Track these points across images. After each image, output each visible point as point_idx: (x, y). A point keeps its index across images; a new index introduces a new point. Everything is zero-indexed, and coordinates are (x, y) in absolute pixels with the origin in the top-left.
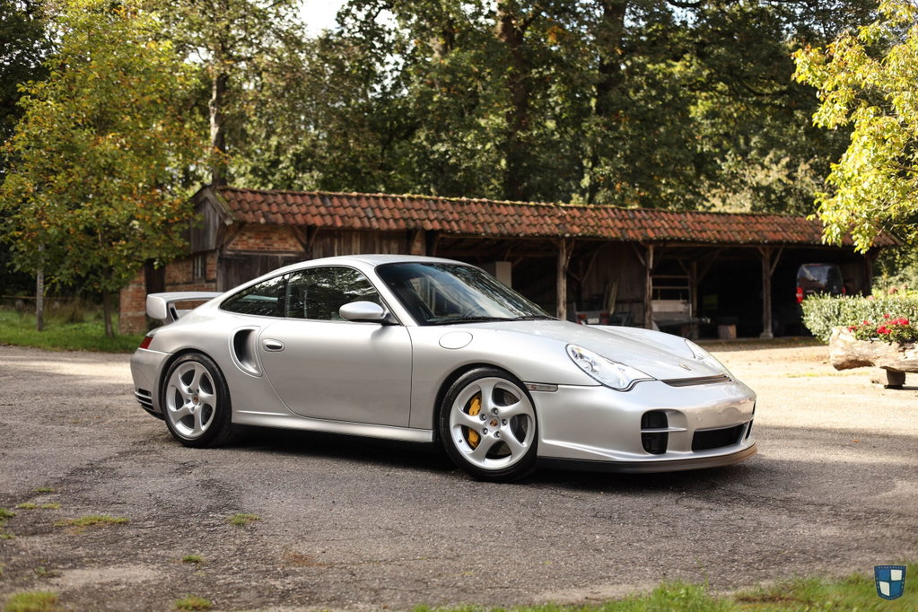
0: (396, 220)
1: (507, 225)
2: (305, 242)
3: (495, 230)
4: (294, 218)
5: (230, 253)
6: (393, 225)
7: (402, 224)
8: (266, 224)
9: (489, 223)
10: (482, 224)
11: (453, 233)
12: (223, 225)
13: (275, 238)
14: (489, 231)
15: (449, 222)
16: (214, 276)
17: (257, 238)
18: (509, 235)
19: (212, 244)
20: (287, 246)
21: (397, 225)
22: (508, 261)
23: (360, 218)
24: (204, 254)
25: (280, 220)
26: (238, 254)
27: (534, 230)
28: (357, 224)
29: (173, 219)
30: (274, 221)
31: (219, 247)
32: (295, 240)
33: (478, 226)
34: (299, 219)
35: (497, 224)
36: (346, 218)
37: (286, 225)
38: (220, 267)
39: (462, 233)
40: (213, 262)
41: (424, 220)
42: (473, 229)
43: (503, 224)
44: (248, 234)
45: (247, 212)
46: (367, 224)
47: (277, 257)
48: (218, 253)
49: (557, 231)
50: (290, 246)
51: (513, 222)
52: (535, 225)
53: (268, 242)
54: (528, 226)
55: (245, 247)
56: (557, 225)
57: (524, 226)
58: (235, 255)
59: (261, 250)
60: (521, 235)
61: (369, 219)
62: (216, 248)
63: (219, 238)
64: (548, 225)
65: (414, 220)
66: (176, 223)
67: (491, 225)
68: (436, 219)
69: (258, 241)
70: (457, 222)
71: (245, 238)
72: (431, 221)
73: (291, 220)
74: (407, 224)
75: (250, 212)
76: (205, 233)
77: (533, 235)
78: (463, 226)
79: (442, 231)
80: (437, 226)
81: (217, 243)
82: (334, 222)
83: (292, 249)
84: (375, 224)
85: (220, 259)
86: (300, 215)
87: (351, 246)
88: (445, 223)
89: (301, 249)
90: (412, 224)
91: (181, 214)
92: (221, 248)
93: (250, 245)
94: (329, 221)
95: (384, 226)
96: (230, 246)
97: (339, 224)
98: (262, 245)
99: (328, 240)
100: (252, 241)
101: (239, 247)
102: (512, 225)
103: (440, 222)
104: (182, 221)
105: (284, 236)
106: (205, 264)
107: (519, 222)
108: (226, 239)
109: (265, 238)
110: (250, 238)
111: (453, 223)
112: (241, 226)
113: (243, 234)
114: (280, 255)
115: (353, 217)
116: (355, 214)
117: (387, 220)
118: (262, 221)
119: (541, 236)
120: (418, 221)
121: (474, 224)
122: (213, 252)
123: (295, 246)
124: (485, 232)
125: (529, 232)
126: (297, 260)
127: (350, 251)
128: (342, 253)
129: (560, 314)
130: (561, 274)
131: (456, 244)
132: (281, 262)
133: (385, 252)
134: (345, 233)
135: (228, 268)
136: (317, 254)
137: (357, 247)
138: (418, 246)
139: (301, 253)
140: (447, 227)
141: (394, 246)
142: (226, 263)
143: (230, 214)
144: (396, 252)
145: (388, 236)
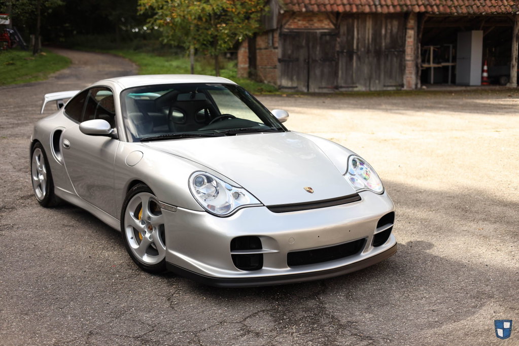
0: (394, 6)
1: (475, 7)
2: (335, 22)
3: (465, 11)
4: (325, 8)
5: (286, 30)
6: (392, 10)
7: (398, 9)
8: (307, 11)
9: (460, 6)
10: (456, 7)
11: (434, 13)
12: (279, 13)
13: (315, 20)
14: (460, 12)
15: (432, 6)
16: (277, 45)
17: (303, 21)
18: (474, 13)
19: (275, 25)
20: (323, 25)
23: (370, 6)
24: (273, 31)
25: (316, 8)
26: (291, 31)
27: (494, 10)
28: (367, 9)
29: (251, 10)
30: (311, 9)
31: (279, 26)
32: (328, 21)
33: (453, 8)
34: (328, 8)
35: (467, 6)
36: (360, 6)
37: (320, 12)
38: (280, 40)
39: (440, 14)
40: (276, 35)
41: (414, 5)
42: (448, 11)
43: (472, 6)
44: (298, 18)
45: (294, 5)
46: (374, 9)
47: (316, 32)
48: (278, 31)
49: (511, 10)
50: (326, 25)
51: (479, 4)
52: (495, 7)
53: (311, 23)
54: (490, 7)
55: (296, 27)
56: (511, 6)
57: (486, 8)
58: (290, 32)
59: (306, 28)
60: (484, 14)
61: (376, 6)
62: (277, 28)
63: (279, 21)
64: (505, 6)
65: (407, 6)
66: (253, 12)
67: (463, 7)
68: (423, 4)
69: (304, 23)
70: (438, 6)
71: (296, 21)
72: (419, 6)
73: (323, 9)
74: (402, 9)
75: (297, 5)
76: (271, 18)
77: (492, 13)
78: (441, 8)
79: (426, 12)
80: (423, 9)
81: (277, 25)
82: (351, 9)
83: (327, 27)
84: (379, 10)
85: (280, 35)
86: (329, 5)
87: (365, 24)
88: (429, 7)
89: (332, 26)
90: (405, 9)
91: (256, 7)
93: (299, 25)
94: (348, 8)
95: (385, 10)
96: (287, 26)
97: (355, 10)
98: (307, 25)
99: (350, 21)
100: (300, 23)
101: (292, 27)
102: (478, 7)
103: (425, 6)
104: (257, 12)
105: (322, 18)
106: (273, 37)
107: (484, 4)
108: (284, 22)
109: (309, 21)
110: (299, 20)
111: (435, 7)
112: (292, 14)
113: (295, 18)
114: (318, 31)
115: (365, 5)
116: (367, 3)
117: (388, 6)
118: (304, 10)
119: (498, 14)
120: (410, 7)
121: (450, 7)
122: (276, 30)
123: (328, 25)
124: (457, 12)
125: (489, 11)
126: (329, 34)
127: (365, 27)
128: (360, 29)
129: (513, 66)
130: (515, 39)
131: (446, 18)
132: (319, 35)
133: (389, 27)
134: (361, 16)
135: (285, 40)
136: (343, 29)
137: (369, 24)
138: (412, 23)
139: (332, 29)
140: (430, 9)
141: (395, 23)
142: (284, 37)
143: (283, 6)
144: (396, 27)
145: (390, 16)
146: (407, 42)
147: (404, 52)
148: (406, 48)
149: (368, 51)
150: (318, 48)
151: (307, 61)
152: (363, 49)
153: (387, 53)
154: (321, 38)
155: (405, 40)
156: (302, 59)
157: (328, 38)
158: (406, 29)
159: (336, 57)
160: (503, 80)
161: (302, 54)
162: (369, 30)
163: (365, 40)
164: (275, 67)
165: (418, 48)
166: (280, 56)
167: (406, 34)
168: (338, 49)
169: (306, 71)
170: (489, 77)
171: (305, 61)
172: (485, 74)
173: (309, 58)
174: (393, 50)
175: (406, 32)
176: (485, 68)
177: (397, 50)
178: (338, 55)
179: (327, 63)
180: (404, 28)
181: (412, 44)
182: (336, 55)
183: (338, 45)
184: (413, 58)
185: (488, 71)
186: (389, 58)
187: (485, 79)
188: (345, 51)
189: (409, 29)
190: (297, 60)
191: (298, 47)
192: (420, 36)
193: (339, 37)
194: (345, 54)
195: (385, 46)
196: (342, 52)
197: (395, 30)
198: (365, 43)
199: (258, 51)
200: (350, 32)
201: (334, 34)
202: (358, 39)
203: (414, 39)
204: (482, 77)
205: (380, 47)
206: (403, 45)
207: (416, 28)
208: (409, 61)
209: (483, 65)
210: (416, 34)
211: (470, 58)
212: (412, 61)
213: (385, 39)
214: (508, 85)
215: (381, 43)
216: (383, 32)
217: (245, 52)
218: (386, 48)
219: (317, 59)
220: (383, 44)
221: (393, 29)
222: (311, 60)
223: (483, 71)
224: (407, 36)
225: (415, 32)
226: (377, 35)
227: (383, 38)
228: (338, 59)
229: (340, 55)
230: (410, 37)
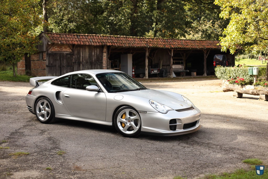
0: (99, 42)
1: (131, 44)
2: (72, 49)
3: (128, 45)
4: (69, 42)
5: (50, 52)
6: (98, 44)
7: (101, 44)
8: (61, 44)
9: (126, 43)
10: (124, 44)
11: (115, 46)
12: (48, 44)
13: (63, 48)
14: (126, 46)
15: (114, 43)
16: (45, 59)
17: (58, 48)
18: (132, 47)
19: (45, 49)
20: (67, 50)
21: (99, 44)
22: (131, 54)
23: (88, 42)
24: (43, 52)
25: (65, 43)
26: (52, 52)
28: (87, 44)
29: (33, 42)
30: (63, 43)
31: (47, 50)
32: (69, 48)
33: (123, 44)
34: (70, 42)
35: (128, 44)
36: (84, 42)
37: (66, 44)
38: (47, 56)
39: (118, 46)
40: (45, 55)
41: (107, 42)
42: (121, 45)
43: (130, 43)
44: (55, 46)
45: (55, 40)
46: (90, 44)
47: (64, 53)
48: (46, 52)
49: (145, 46)
50: (68, 50)
51: (133, 43)
52: (139, 44)
53: (61, 49)
54: (137, 44)
55: (54, 50)
56: (145, 44)
57: (136, 44)
58: (52, 53)
59: (59, 51)
60: (135, 47)
61: (91, 42)
62: (46, 51)
63: (47, 48)
64: (143, 44)
65: (104, 43)
66: (34, 43)
67: (126, 44)
68: (110, 42)
69: (58, 49)
70: (117, 43)
71: (54, 48)
72: (109, 43)
73: (68, 43)
74: (102, 44)
75: (56, 40)
76: (43, 46)
77: (138, 47)
78: (118, 44)
79: (112, 46)
80: (111, 44)
81: (46, 49)
82: (81, 43)
83: (68, 51)
84: (93, 44)
85: (47, 54)
86: (70, 41)
87: (86, 50)
88: (113, 43)
89: (71, 51)
90: (103, 44)
91: (35, 40)
92: (47, 51)
93: (56, 50)
94: (79, 43)
95: (95, 44)
96: (50, 50)
97: (82, 44)
98: (60, 50)
99: (79, 48)
100: (56, 49)
101: (53, 50)
102: (133, 44)
104: (36, 43)
105: (66, 47)
106: (43, 55)
107: (135, 43)
108: (49, 48)
109: (60, 48)
110: (56, 48)
111: (115, 43)
112: (53, 44)
113: (54, 47)
114: (65, 53)
116: (87, 41)
117: (96, 42)
118: (59, 43)
119: (141, 47)
120: (105, 43)
121: (121, 43)
122: (45, 52)
123: (69, 50)
124: (125, 46)
125: (137, 46)
126: (70, 54)
127: (85, 51)
128: (83, 52)
129: (146, 70)
130: (146, 58)
131: (116, 48)
132: (65, 55)
133: (96, 52)
134: (84, 46)
135: (49, 57)
136: (76, 52)
137: (87, 50)
138: (105, 50)
139: (71, 52)
140: (114, 44)
141: (98, 50)
142: (49, 55)
143: (50, 41)
144: (99, 52)
145: (96, 47)
146: (103, 59)
147: (102, 63)
148: (103, 61)
149: (87, 62)
150: (65, 61)
151: (60, 66)
152: (84, 61)
153: (95, 63)
154: (66, 56)
155: (103, 58)
156: (57, 65)
157: (69, 56)
158: (103, 53)
159: (73, 65)
160: (141, 75)
161: (58, 63)
162: (87, 52)
163: (85, 57)
164: (45, 69)
165: (108, 61)
166: (47, 64)
167: (103, 55)
168: (74, 61)
169: (59, 71)
170: (135, 74)
171: (59, 66)
172: (134, 73)
173: (61, 65)
174: (98, 62)
175: (103, 54)
176: (133, 70)
177: (99, 62)
178: (74, 64)
179: (69, 68)
180: (102, 52)
181: (105, 59)
182: (73, 64)
183: (74, 59)
184: (106, 66)
185: (134, 72)
186: (96, 65)
187: (133, 75)
188: (77, 62)
189: (104, 53)
190: (55, 66)
191: (56, 60)
192: (109, 56)
193: (74, 56)
194: (77, 63)
195: (94, 60)
196: (76, 63)
197: (98, 53)
198: (85, 59)
199: (32, 62)
200: (79, 53)
201: (72, 54)
202: (82, 57)
203: (106, 57)
204: (133, 74)
205: (92, 60)
206: (102, 60)
207: (107, 52)
208: (104, 67)
209: (133, 69)
210: (107, 55)
211: (127, 66)
212: (106, 67)
213: (94, 57)
214: (144, 78)
215: (92, 59)
216: (93, 53)
217: (23, 62)
218: (94, 61)
219: (65, 66)
220: (93, 59)
221: (97, 52)
222: (62, 66)
223: (133, 72)
224: (103, 56)
225: (106, 54)
226: (90, 55)
227: (93, 56)
228: (74, 66)
229: (75, 64)
230: (105, 56)
